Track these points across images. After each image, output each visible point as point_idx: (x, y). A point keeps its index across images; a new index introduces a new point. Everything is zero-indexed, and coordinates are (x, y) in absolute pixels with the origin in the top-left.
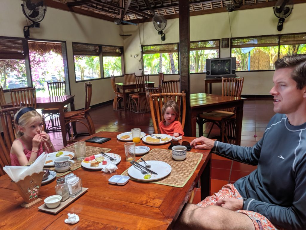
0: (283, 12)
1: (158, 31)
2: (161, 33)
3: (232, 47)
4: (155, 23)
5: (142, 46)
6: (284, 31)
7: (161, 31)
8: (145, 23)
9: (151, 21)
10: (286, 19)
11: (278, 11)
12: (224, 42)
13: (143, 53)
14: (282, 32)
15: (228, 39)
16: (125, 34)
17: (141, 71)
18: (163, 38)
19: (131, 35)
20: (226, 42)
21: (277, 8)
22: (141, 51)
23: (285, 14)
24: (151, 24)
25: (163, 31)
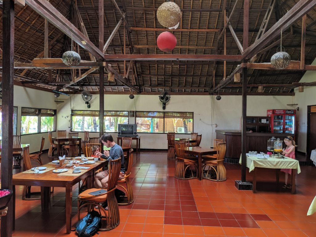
0: (165, 99)
1: (85, 102)
2: (87, 103)
3: (136, 116)
4: (83, 96)
5: (72, 111)
6: (166, 110)
7: (88, 102)
8: (75, 95)
9: (81, 94)
10: (166, 103)
11: (162, 98)
12: (131, 113)
13: (72, 115)
14: (165, 111)
15: (134, 111)
16: (59, 101)
17: (70, 129)
18: (89, 107)
19: (63, 102)
20: (133, 113)
21: (161, 97)
22: (71, 113)
23: (166, 100)
24: (80, 96)
25: (89, 102)
